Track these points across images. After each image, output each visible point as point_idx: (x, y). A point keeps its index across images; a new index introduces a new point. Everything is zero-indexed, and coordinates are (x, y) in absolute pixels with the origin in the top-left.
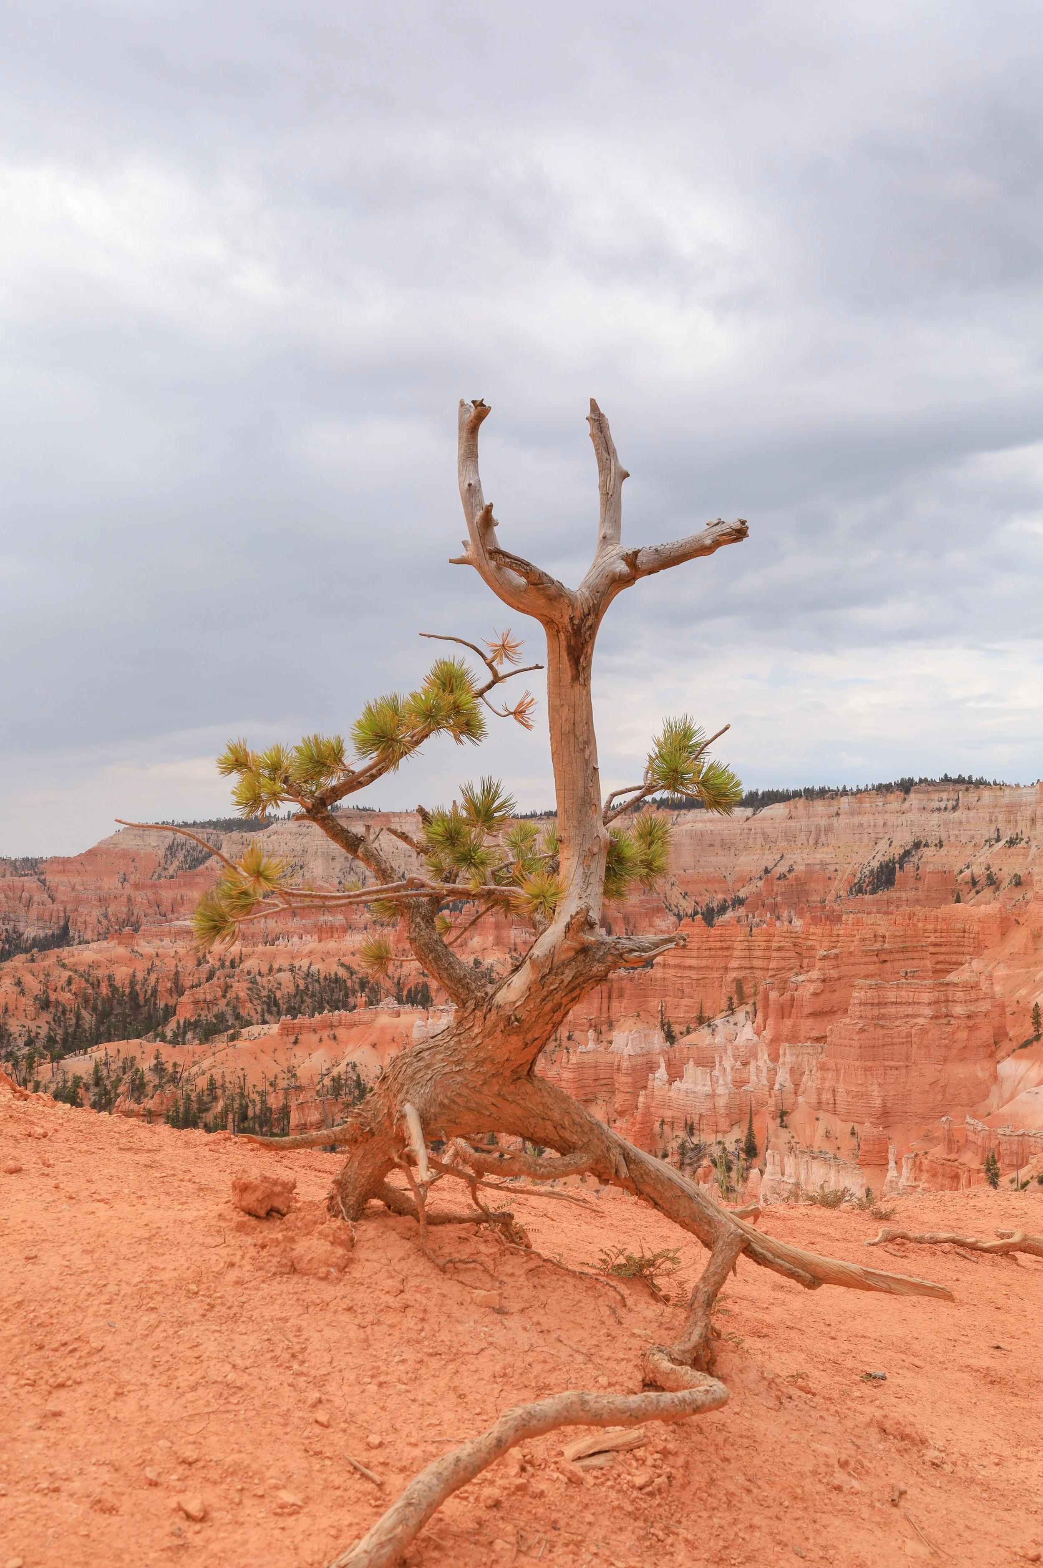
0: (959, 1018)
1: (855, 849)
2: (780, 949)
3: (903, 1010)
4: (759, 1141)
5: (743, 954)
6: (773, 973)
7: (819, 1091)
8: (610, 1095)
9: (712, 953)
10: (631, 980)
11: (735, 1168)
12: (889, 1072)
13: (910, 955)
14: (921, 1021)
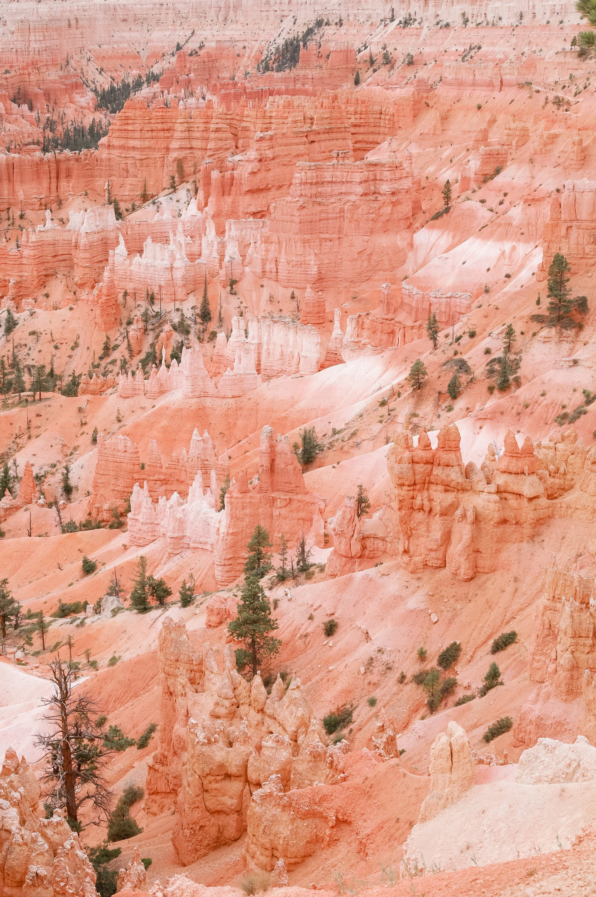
0: (385, 194)
1: (262, 26)
2: (217, 130)
3: (337, 189)
4: (212, 308)
5: (184, 135)
6: (211, 153)
7: (264, 262)
8: (69, 269)
9: (154, 134)
10: (77, 160)
11: (192, 331)
12: (324, 244)
13: (333, 135)
14: (352, 198)
